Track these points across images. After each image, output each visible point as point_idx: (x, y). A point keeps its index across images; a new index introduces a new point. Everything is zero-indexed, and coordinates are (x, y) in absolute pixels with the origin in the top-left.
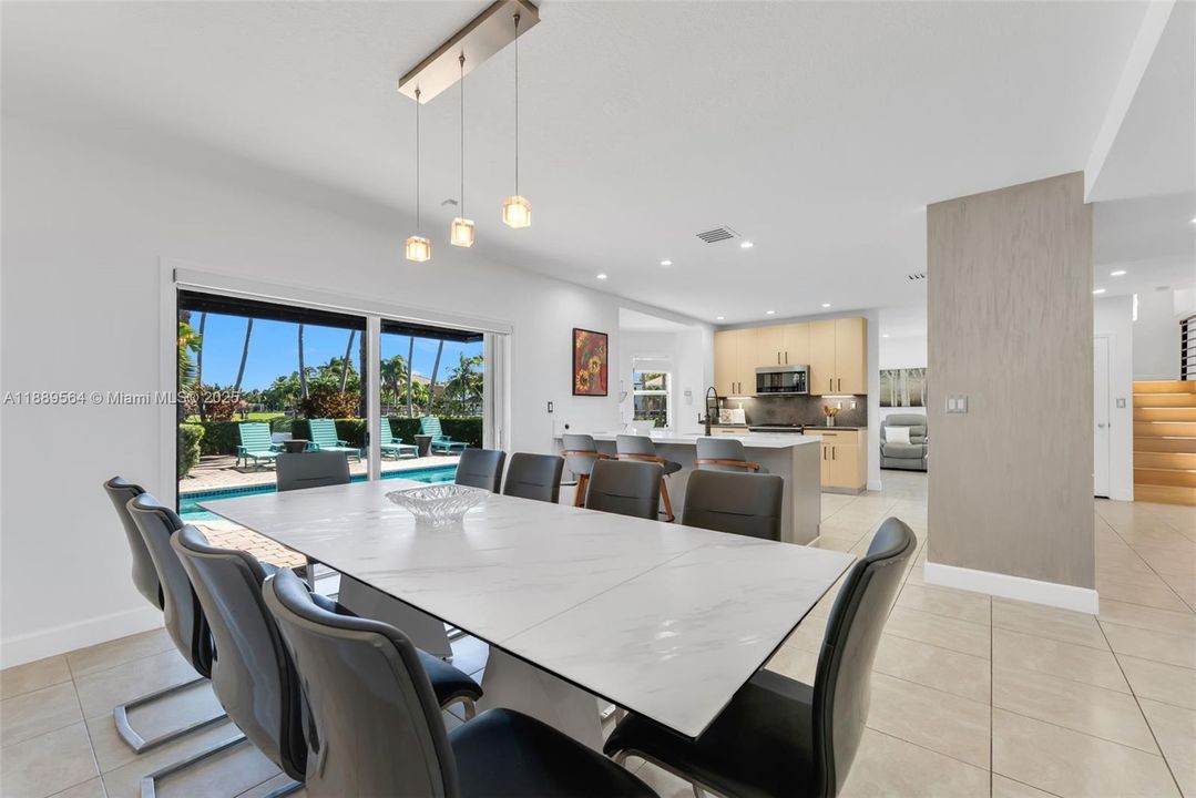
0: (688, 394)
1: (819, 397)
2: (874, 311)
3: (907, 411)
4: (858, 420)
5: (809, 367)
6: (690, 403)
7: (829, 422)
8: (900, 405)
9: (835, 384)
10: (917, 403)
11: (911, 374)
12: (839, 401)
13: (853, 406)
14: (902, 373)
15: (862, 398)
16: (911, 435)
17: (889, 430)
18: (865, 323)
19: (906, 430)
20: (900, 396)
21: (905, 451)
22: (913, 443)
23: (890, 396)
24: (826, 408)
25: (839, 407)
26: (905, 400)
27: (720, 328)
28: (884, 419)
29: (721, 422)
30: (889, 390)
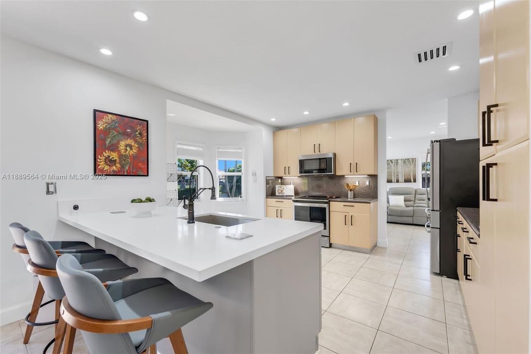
0: (254, 174)
1: (343, 176)
2: (383, 111)
3: (402, 185)
4: (370, 194)
5: (335, 155)
6: (255, 181)
7: (350, 194)
8: (398, 181)
9: (353, 166)
10: (407, 181)
11: (404, 162)
12: (356, 180)
13: (367, 183)
14: (400, 162)
15: (374, 177)
16: (405, 201)
17: (391, 198)
18: (376, 121)
19: (402, 198)
20: (398, 175)
21: (402, 212)
22: (407, 206)
23: (391, 176)
24: (348, 185)
25: (357, 184)
26: (401, 179)
27: (277, 129)
28: (388, 190)
29: (277, 194)
30: (391, 172)
